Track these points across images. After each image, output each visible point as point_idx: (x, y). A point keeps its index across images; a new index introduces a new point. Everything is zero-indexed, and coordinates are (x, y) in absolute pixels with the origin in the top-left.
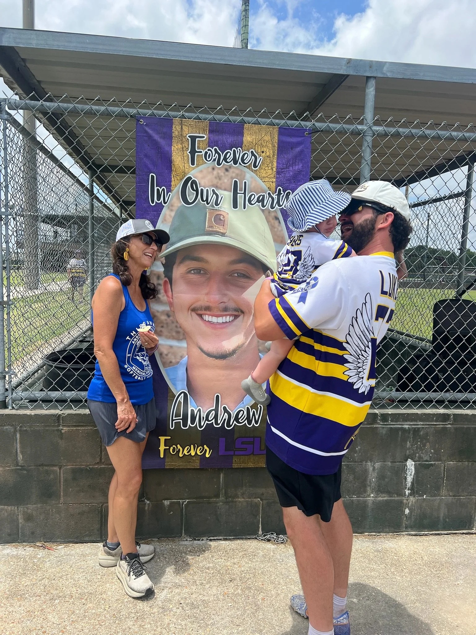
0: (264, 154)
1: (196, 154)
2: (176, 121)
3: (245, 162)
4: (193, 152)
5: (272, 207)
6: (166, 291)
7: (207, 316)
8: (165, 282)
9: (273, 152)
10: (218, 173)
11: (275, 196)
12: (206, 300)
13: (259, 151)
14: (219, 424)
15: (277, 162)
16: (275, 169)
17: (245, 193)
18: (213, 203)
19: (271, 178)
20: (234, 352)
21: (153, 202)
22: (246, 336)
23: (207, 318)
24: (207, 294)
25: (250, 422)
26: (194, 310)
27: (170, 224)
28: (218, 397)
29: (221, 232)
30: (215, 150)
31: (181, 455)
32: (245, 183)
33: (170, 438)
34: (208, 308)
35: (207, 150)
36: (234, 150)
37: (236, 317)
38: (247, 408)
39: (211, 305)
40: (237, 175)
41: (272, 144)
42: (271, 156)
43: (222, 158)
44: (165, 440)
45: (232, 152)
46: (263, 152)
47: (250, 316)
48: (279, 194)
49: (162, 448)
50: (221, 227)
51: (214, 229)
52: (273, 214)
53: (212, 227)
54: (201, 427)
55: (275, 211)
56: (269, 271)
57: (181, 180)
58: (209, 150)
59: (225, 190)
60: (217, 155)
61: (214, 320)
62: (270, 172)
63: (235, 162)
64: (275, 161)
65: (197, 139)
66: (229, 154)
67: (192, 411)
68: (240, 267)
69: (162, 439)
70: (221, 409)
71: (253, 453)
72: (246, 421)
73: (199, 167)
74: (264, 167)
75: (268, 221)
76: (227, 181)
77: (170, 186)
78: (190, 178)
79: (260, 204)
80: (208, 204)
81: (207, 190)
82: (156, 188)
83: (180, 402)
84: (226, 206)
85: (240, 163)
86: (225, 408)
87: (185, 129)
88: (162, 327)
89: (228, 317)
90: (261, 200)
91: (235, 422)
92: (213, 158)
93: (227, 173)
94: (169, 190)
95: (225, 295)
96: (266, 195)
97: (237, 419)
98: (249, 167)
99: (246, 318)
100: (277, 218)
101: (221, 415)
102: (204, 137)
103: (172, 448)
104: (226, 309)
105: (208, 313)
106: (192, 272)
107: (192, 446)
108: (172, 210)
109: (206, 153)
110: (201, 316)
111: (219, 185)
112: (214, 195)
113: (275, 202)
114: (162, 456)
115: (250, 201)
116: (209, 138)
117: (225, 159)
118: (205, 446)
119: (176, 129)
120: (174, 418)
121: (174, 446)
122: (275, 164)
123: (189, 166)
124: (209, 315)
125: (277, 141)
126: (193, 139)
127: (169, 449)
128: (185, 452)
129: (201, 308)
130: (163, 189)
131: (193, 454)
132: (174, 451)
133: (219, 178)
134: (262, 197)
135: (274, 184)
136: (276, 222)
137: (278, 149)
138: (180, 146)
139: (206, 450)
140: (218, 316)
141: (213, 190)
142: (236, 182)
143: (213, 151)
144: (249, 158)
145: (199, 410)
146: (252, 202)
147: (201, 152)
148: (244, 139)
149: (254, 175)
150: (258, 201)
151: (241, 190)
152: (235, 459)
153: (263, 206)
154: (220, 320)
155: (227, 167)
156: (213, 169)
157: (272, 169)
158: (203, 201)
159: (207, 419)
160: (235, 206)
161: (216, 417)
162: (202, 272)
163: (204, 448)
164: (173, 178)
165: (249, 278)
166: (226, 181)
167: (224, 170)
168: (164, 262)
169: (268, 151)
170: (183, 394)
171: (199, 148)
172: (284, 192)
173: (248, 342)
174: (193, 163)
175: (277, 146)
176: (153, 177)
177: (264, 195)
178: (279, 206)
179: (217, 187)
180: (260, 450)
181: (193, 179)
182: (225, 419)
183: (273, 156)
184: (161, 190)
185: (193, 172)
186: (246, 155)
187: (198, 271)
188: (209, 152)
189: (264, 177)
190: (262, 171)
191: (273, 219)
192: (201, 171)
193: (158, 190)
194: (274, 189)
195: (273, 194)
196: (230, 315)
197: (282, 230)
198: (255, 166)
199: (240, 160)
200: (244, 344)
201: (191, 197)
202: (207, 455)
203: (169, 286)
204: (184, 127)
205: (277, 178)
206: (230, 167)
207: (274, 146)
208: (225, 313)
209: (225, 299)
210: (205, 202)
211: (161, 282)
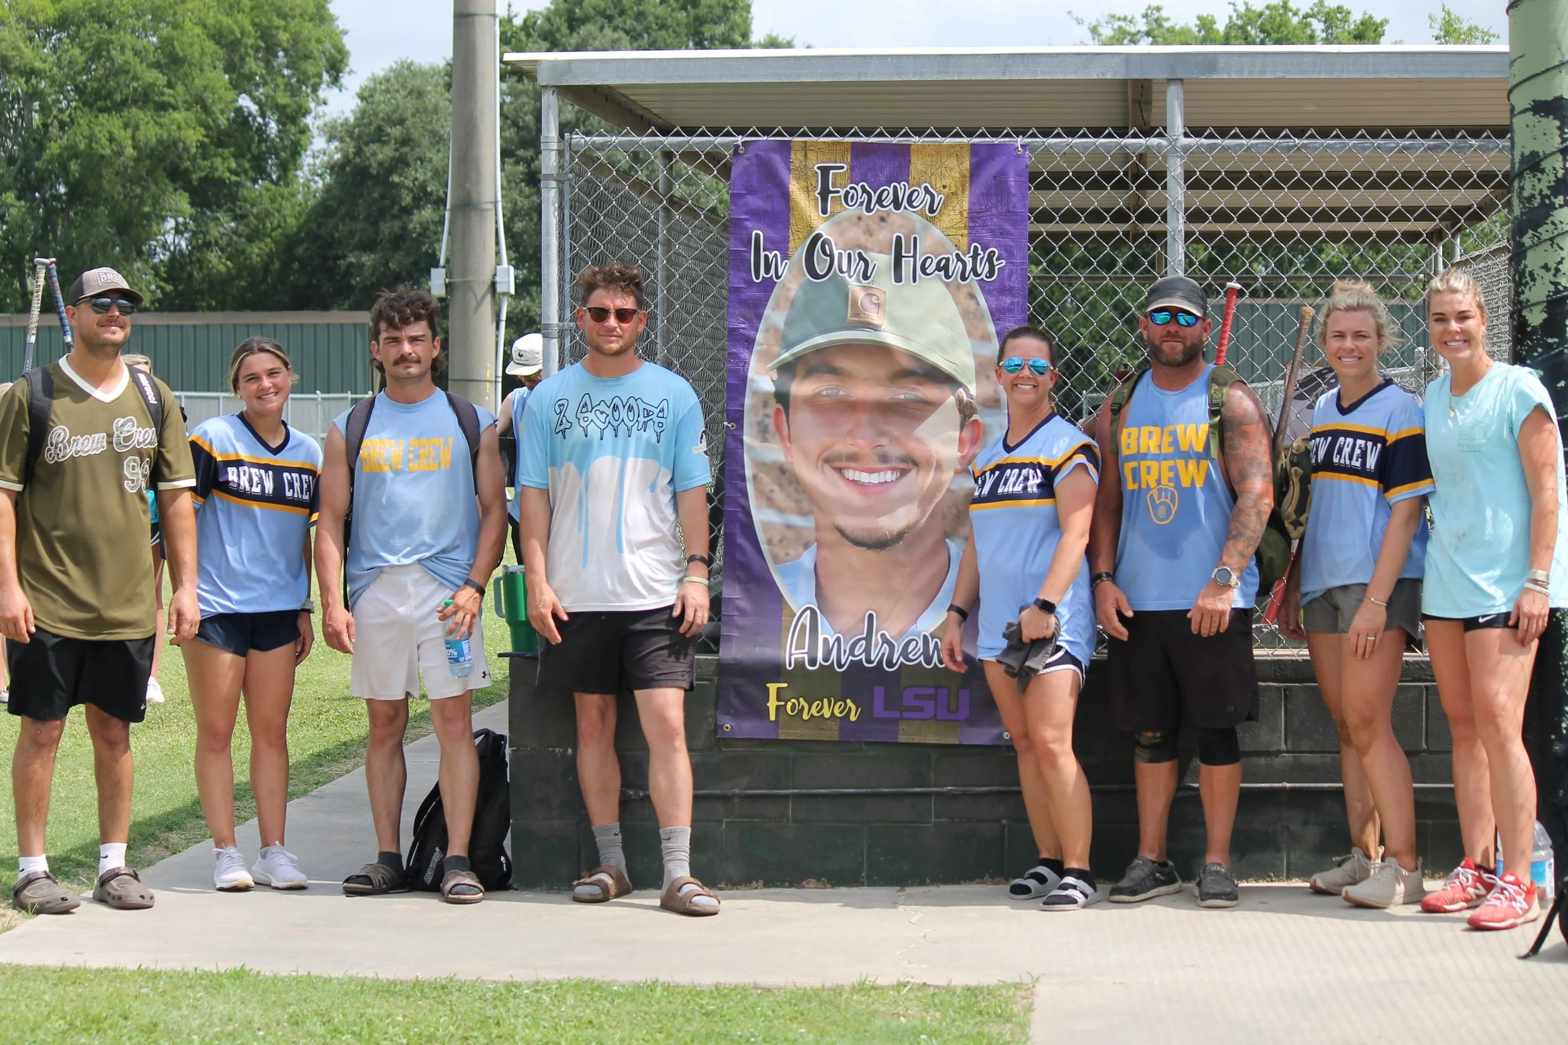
0: (946, 190)
1: (831, 195)
2: (797, 149)
3: (915, 204)
4: (825, 193)
5: (963, 278)
6: (778, 428)
7: (851, 471)
8: (778, 410)
9: (963, 186)
10: (868, 226)
11: (968, 259)
12: (848, 441)
13: (938, 185)
14: (872, 662)
15: (970, 202)
16: (965, 214)
17: (914, 257)
19: (959, 228)
20: (900, 536)
21: (757, 277)
22: (923, 507)
23: (851, 474)
24: (850, 432)
25: (928, 662)
26: (827, 461)
27: (786, 313)
28: (871, 616)
29: (873, 324)
30: (863, 187)
31: (806, 717)
32: (915, 239)
33: (785, 685)
34: (853, 457)
35: (848, 189)
36: (894, 186)
37: (904, 472)
38: (925, 636)
40: (901, 226)
41: (961, 173)
42: (960, 192)
43: (874, 199)
44: (779, 689)
45: (891, 190)
46: (944, 187)
47: (929, 471)
48: (976, 255)
49: (772, 704)
50: (874, 315)
51: (862, 319)
52: (965, 290)
53: (858, 315)
54: (840, 666)
55: (969, 285)
56: (961, 389)
57: (806, 238)
58: (851, 188)
60: (865, 195)
61: (865, 478)
62: (957, 218)
63: (897, 204)
64: (967, 200)
65: (831, 172)
66: (886, 193)
67: (826, 640)
69: (773, 688)
70: (876, 638)
71: (935, 717)
72: (922, 658)
73: (836, 216)
74: (946, 212)
75: (957, 303)
76: (884, 237)
77: (787, 248)
78: (818, 236)
80: (850, 277)
81: (849, 254)
82: (762, 254)
83: (803, 626)
84: (882, 281)
85: (905, 208)
86: (883, 635)
87: (812, 157)
89: (889, 473)
90: (943, 267)
91: (901, 659)
92: (860, 200)
93: (883, 224)
94: (785, 256)
95: (884, 434)
96: (952, 258)
97: (905, 653)
98: (921, 213)
99: (922, 473)
100: (973, 297)
101: (876, 646)
102: (842, 168)
103: (789, 705)
104: (884, 458)
105: (853, 465)
106: (824, 393)
107: (825, 701)
109: (847, 193)
110: (840, 470)
111: (869, 245)
113: (969, 267)
114: (772, 717)
115: (924, 270)
116: (852, 168)
117: (880, 201)
118: (848, 701)
119: (796, 157)
120: (793, 651)
121: (793, 700)
122: (966, 205)
123: (818, 215)
124: (855, 469)
126: (825, 171)
127: (785, 705)
128: (814, 711)
129: (839, 458)
130: (775, 256)
131: (827, 715)
132: (793, 708)
133: (869, 233)
134: (944, 261)
135: (965, 240)
136: (972, 303)
138: (803, 183)
139: (850, 709)
140: (871, 471)
141: (860, 254)
143: (859, 189)
144: (921, 199)
145: (838, 639)
146: (928, 271)
147: (838, 192)
148: (912, 168)
149: (931, 224)
150: (938, 268)
151: (908, 251)
152: (902, 726)
154: (875, 479)
155: (884, 215)
156: (860, 218)
157: (962, 214)
159: (852, 653)
160: (898, 279)
161: (868, 650)
163: (846, 705)
164: (791, 238)
165: (926, 402)
166: (881, 237)
167: (877, 220)
168: (775, 376)
169: (953, 184)
170: (808, 612)
171: (834, 186)
172: (984, 250)
173: (925, 518)
174: (825, 211)
175: (968, 175)
176: (757, 236)
177: (949, 258)
178: (976, 274)
179: (865, 249)
180: (949, 711)
181: (825, 236)
182: (883, 654)
183: (963, 192)
184: (771, 256)
185: (824, 225)
186: (916, 194)
188: (852, 191)
189: (947, 229)
190: (944, 217)
191: (966, 298)
192: (839, 223)
193: (766, 257)
194: (965, 248)
195: (965, 255)
196: (893, 469)
198: (932, 211)
199: (905, 203)
200: (918, 522)
201: (821, 266)
202: (853, 718)
203: (785, 418)
204: (809, 154)
205: (970, 228)
206: (889, 213)
207: (965, 176)
208: (883, 466)
209: (884, 441)
210: (846, 275)
211: (770, 411)
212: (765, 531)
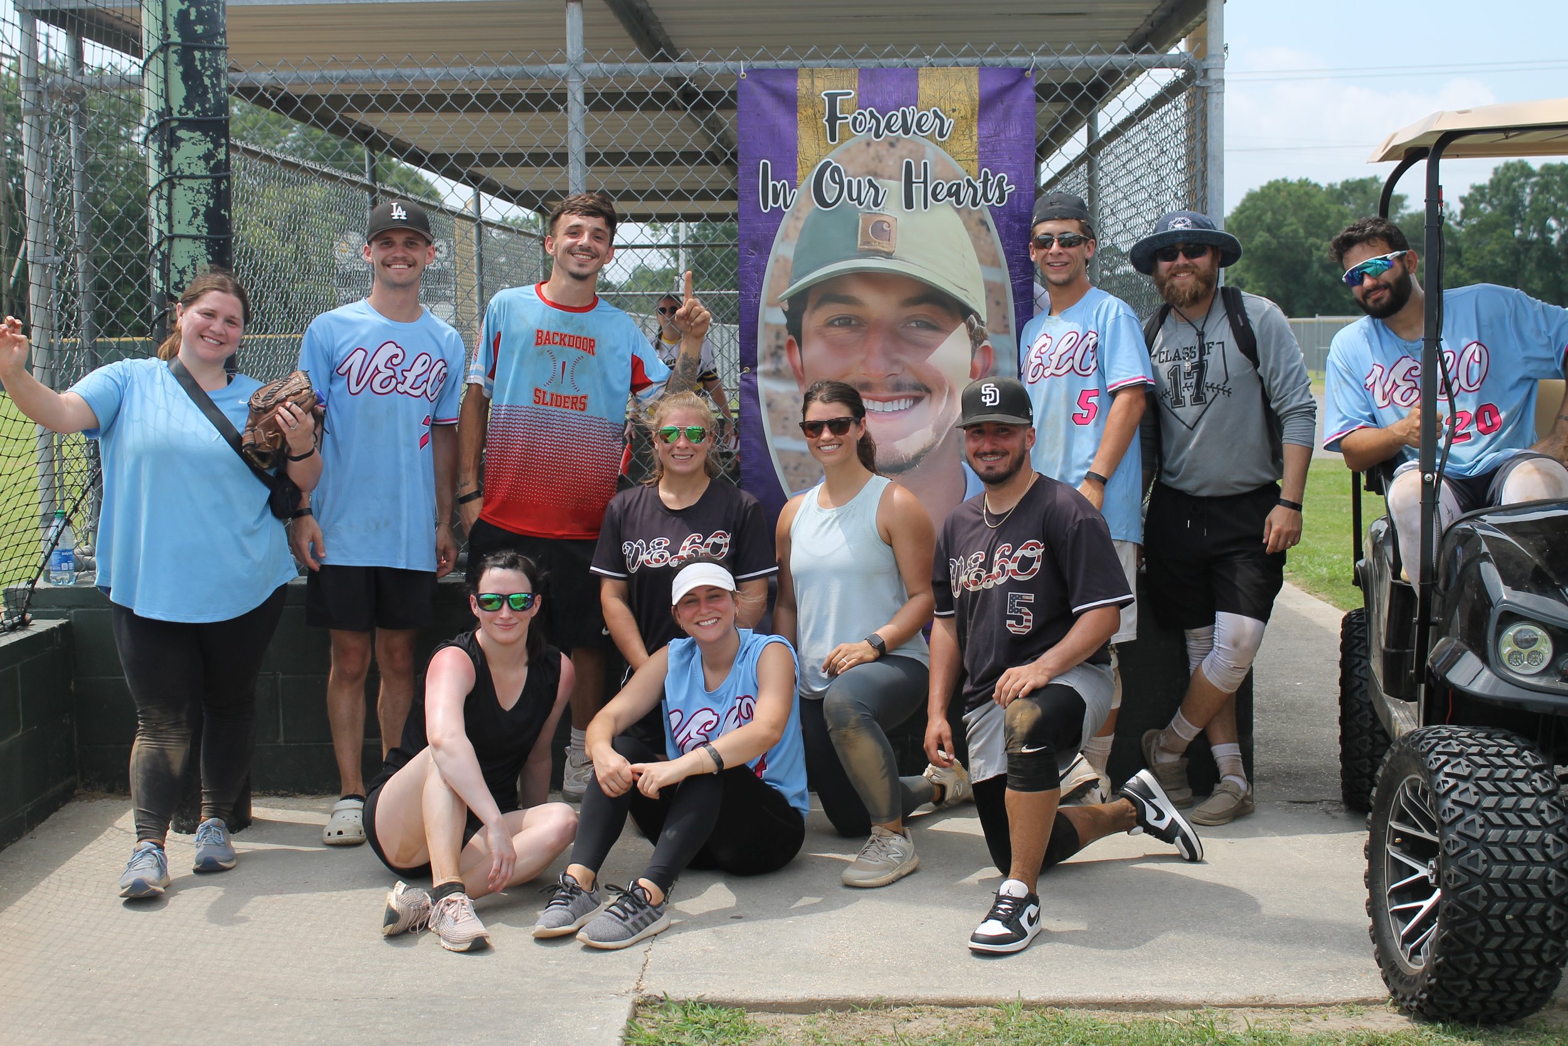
0: (956, 114)
1: (838, 122)
2: (803, 73)
3: (924, 128)
4: (833, 119)
5: (975, 204)
6: (791, 358)
8: (790, 343)
9: (972, 110)
10: (877, 152)
11: (979, 185)
12: (862, 370)
13: (948, 109)
15: (979, 127)
16: (975, 139)
17: (925, 182)
18: (869, 202)
19: (969, 154)
20: (917, 459)
21: (766, 208)
22: (938, 431)
24: (863, 362)
27: (795, 242)
29: (885, 252)
30: (871, 113)
32: (925, 164)
34: (866, 386)
35: (856, 114)
36: (903, 111)
37: (917, 400)
39: (871, 380)
40: (911, 151)
41: (970, 96)
42: (969, 116)
43: (883, 125)
45: (900, 115)
46: (954, 111)
47: (942, 398)
48: (986, 180)
50: (885, 243)
51: (873, 247)
52: (976, 216)
53: (868, 243)
55: (980, 210)
56: (972, 316)
57: (814, 166)
58: (859, 114)
59: (890, 178)
60: (873, 120)
61: (878, 406)
62: (968, 143)
63: (906, 130)
64: (976, 124)
65: (839, 98)
66: (895, 117)
68: (920, 310)
73: (844, 143)
74: (956, 136)
75: (968, 229)
76: (893, 162)
77: (795, 177)
78: (828, 164)
79: (954, 199)
80: (860, 204)
81: (859, 182)
82: (770, 184)
84: (892, 208)
85: (914, 132)
87: (819, 83)
88: (786, 419)
89: (903, 401)
90: (954, 193)
92: (868, 126)
93: (892, 150)
94: (793, 185)
95: (896, 362)
96: (964, 183)
98: (931, 138)
99: (935, 401)
100: (983, 223)
102: (850, 94)
104: (898, 387)
105: (867, 393)
106: (837, 323)
108: (798, 219)
109: (855, 119)
111: (879, 171)
112: (872, 189)
113: (980, 193)
115: (935, 196)
116: (860, 95)
117: (888, 127)
119: (803, 85)
122: (975, 130)
123: (827, 143)
124: (868, 397)
125: (977, 91)
126: (832, 98)
130: (784, 185)
133: (879, 158)
134: (955, 186)
135: (975, 166)
136: (984, 228)
137: (980, 105)
138: (810, 111)
140: (884, 399)
141: (870, 181)
142: (908, 164)
143: (867, 114)
144: (931, 123)
146: (939, 197)
147: (847, 118)
148: (920, 92)
149: (941, 150)
150: (949, 194)
151: (918, 177)
153: (959, 202)
154: (889, 407)
155: (893, 140)
156: (868, 144)
157: (971, 139)
158: (852, 199)
160: (909, 204)
162: (853, 322)
164: (799, 166)
165: (940, 329)
166: (891, 163)
167: (886, 145)
168: (787, 308)
169: (962, 108)
171: (842, 112)
172: (994, 176)
173: (940, 442)
174: (833, 139)
175: (977, 99)
176: (765, 165)
177: (960, 184)
178: (987, 200)
179: (876, 175)
181: (834, 164)
183: (972, 116)
184: (779, 186)
185: (834, 153)
186: (925, 117)
187: (846, 322)
188: (860, 117)
189: (958, 153)
190: (954, 142)
191: (977, 224)
192: (848, 150)
193: (774, 186)
194: (976, 173)
195: (975, 180)
196: (906, 397)
197: (993, 242)
198: (941, 135)
199: (914, 127)
200: (933, 445)
201: (830, 194)
203: (797, 349)
204: (815, 80)
205: (980, 153)
206: (898, 139)
207: (974, 100)
208: (897, 394)
209: (896, 370)
210: (856, 202)
211: (783, 342)
212: (780, 459)
